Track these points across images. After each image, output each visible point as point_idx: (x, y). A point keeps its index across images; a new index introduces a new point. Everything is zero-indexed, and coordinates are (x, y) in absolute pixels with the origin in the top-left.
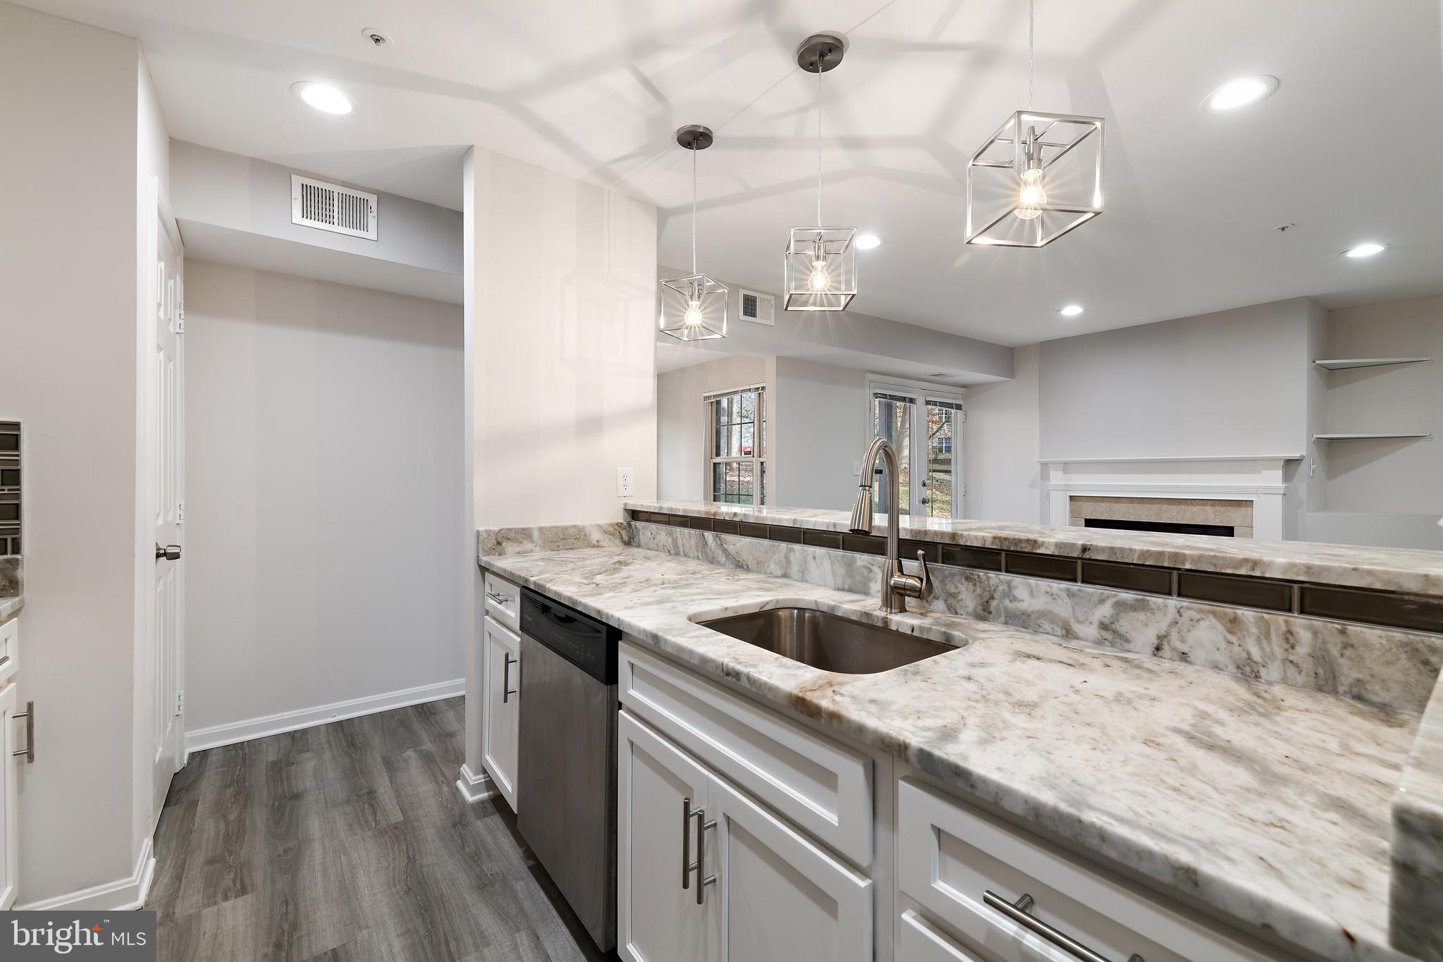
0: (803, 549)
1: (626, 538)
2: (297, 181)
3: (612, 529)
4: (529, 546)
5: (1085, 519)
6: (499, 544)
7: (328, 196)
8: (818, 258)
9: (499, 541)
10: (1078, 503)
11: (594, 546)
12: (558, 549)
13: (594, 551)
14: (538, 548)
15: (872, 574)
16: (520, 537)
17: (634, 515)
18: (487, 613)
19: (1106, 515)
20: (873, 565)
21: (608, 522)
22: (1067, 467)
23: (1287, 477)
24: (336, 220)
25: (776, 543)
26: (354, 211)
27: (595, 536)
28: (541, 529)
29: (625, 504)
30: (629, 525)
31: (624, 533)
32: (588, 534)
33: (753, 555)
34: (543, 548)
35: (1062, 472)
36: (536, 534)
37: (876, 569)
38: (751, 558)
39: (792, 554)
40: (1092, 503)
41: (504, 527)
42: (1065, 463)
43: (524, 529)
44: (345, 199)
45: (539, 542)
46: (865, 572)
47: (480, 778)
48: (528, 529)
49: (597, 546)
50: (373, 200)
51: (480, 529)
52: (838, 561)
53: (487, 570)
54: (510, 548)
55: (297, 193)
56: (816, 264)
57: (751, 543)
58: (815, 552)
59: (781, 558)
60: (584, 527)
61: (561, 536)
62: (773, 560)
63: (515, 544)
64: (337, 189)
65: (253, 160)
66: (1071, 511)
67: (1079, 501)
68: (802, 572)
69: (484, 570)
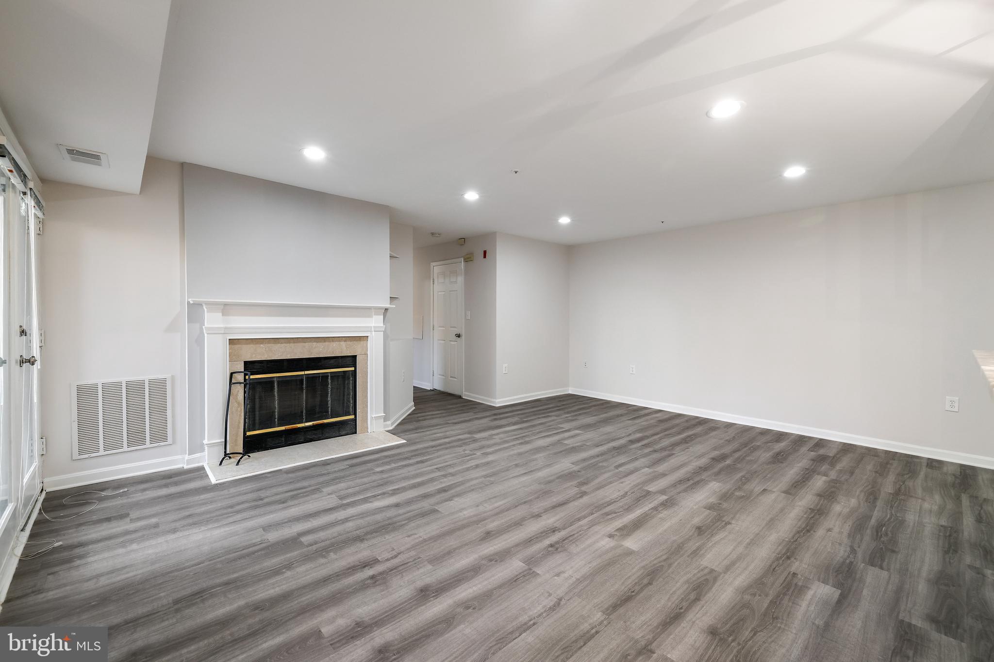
5: (244, 362)
10: (237, 347)
19: (266, 356)
22: (226, 309)
23: (386, 320)
35: (221, 314)
40: (252, 345)
42: (226, 305)
66: (231, 355)
67: (239, 344)
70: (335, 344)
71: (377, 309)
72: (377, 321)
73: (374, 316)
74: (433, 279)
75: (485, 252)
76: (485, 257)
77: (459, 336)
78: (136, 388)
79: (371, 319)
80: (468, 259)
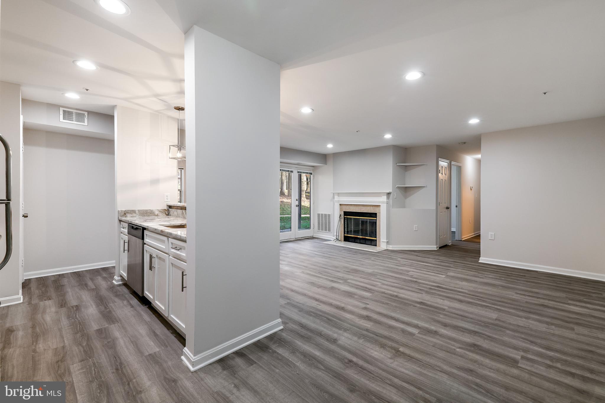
1: (167, 214)
2: (61, 109)
3: (162, 211)
4: (135, 215)
5: (344, 211)
6: (125, 214)
7: (71, 113)
9: (125, 213)
11: (156, 215)
12: (144, 216)
13: (156, 217)
14: (138, 215)
16: (132, 212)
17: (170, 207)
18: (122, 233)
21: (161, 209)
22: (339, 194)
23: (388, 198)
24: (74, 120)
26: (80, 117)
27: (157, 213)
28: (138, 210)
29: (167, 204)
30: (168, 210)
31: (166, 212)
32: (154, 212)
34: (139, 215)
36: (137, 212)
40: (345, 206)
41: (127, 209)
42: (338, 193)
43: (133, 210)
44: (76, 113)
45: (138, 214)
47: (120, 278)
48: (134, 210)
49: (157, 215)
50: (86, 114)
51: (119, 210)
53: (122, 221)
54: (128, 215)
55: (61, 113)
60: (153, 210)
61: (145, 212)
63: (130, 214)
64: (74, 111)
65: (47, 104)
66: (340, 209)
67: (342, 205)
69: (120, 221)
70: (369, 208)
71: (384, 193)
72: (384, 198)
73: (382, 196)
78: (325, 215)
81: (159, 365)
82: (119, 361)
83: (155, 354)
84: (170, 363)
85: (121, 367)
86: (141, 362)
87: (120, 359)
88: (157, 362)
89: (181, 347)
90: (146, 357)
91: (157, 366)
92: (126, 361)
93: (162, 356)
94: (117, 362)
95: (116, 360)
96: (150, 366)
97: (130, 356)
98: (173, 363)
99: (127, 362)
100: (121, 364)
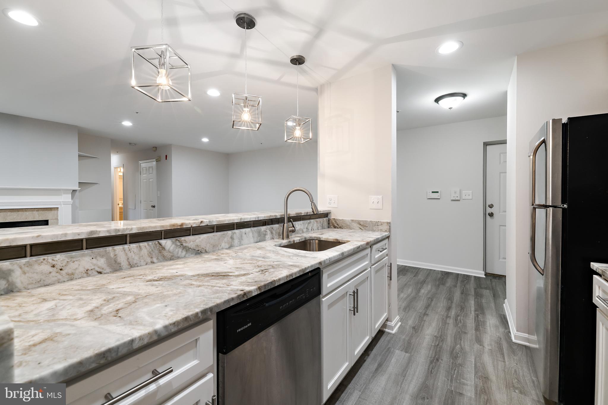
0: (240, 231)
8: (245, 107)
15: (266, 233)
20: (267, 229)
25: (225, 232)
33: (209, 243)
37: (268, 231)
38: (208, 245)
39: (235, 235)
46: (264, 233)
52: (255, 232)
56: (244, 109)
57: (208, 237)
58: (246, 231)
59: (228, 239)
62: (224, 241)
68: (240, 242)
71: (66, 191)
73: (63, 195)
74: (140, 171)
75: (166, 156)
76: (166, 159)
77: (154, 207)
79: (61, 196)
80: (158, 160)
81: (410, 341)
82: (431, 366)
83: (403, 350)
84: (404, 337)
85: (433, 360)
86: (417, 352)
87: (429, 366)
88: (409, 343)
89: (382, 340)
90: (411, 353)
91: (412, 341)
92: (426, 362)
93: (401, 345)
94: (433, 366)
95: (432, 368)
96: (415, 345)
97: (420, 363)
98: (401, 336)
99: (427, 360)
100: (431, 362)
